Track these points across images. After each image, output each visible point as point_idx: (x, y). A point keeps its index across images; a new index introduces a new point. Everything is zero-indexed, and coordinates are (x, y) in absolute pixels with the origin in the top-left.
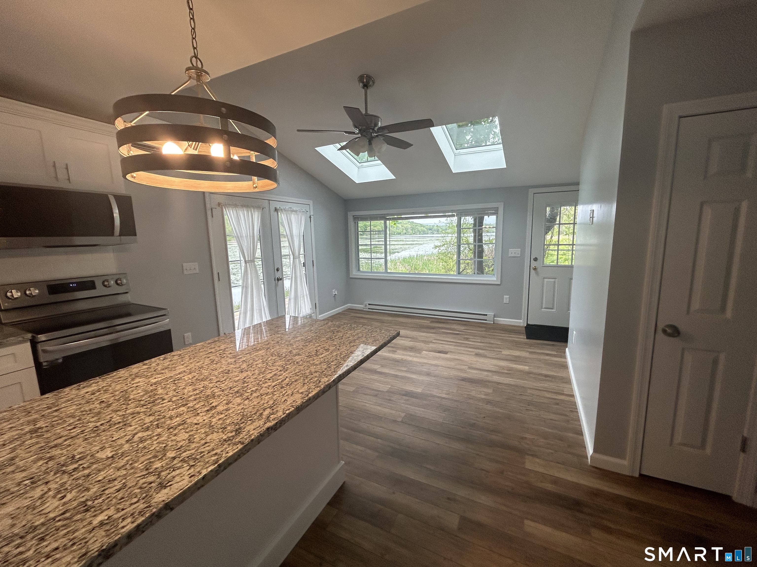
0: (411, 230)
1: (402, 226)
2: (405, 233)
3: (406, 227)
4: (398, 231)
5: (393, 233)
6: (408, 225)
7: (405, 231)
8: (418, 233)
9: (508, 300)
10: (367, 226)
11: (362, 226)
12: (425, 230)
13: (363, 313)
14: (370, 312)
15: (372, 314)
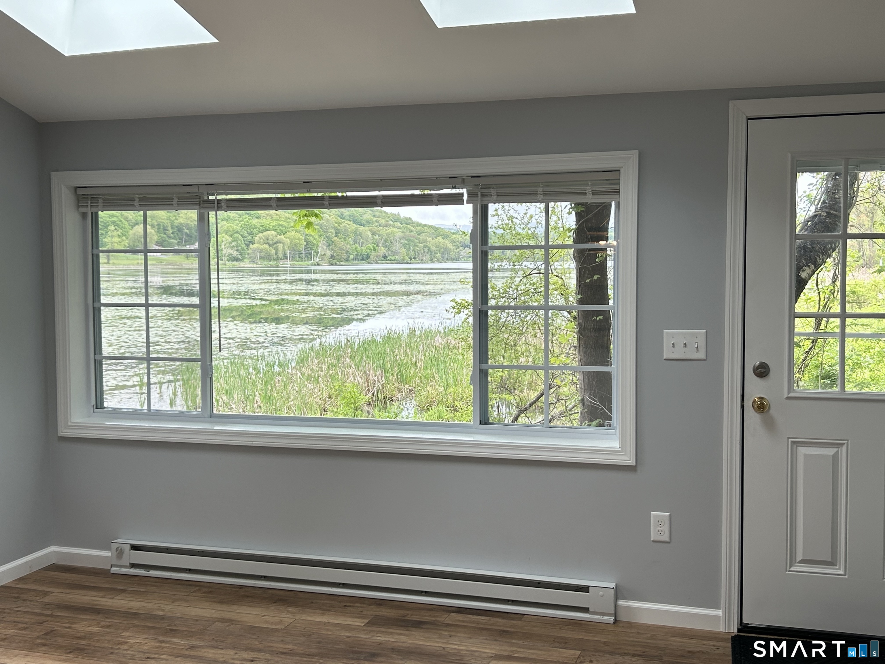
0: (404, 246)
1: (374, 234)
2: (385, 257)
3: (388, 235)
4: (359, 248)
5: (344, 256)
6: (392, 229)
7: (382, 250)
8: (427, 257)
9: (666, 528)
10: (255, 231)
11: (238, 228)
12: (450, 246)
13: (103, 586)
14: (136, 579)
15: (142, 590)
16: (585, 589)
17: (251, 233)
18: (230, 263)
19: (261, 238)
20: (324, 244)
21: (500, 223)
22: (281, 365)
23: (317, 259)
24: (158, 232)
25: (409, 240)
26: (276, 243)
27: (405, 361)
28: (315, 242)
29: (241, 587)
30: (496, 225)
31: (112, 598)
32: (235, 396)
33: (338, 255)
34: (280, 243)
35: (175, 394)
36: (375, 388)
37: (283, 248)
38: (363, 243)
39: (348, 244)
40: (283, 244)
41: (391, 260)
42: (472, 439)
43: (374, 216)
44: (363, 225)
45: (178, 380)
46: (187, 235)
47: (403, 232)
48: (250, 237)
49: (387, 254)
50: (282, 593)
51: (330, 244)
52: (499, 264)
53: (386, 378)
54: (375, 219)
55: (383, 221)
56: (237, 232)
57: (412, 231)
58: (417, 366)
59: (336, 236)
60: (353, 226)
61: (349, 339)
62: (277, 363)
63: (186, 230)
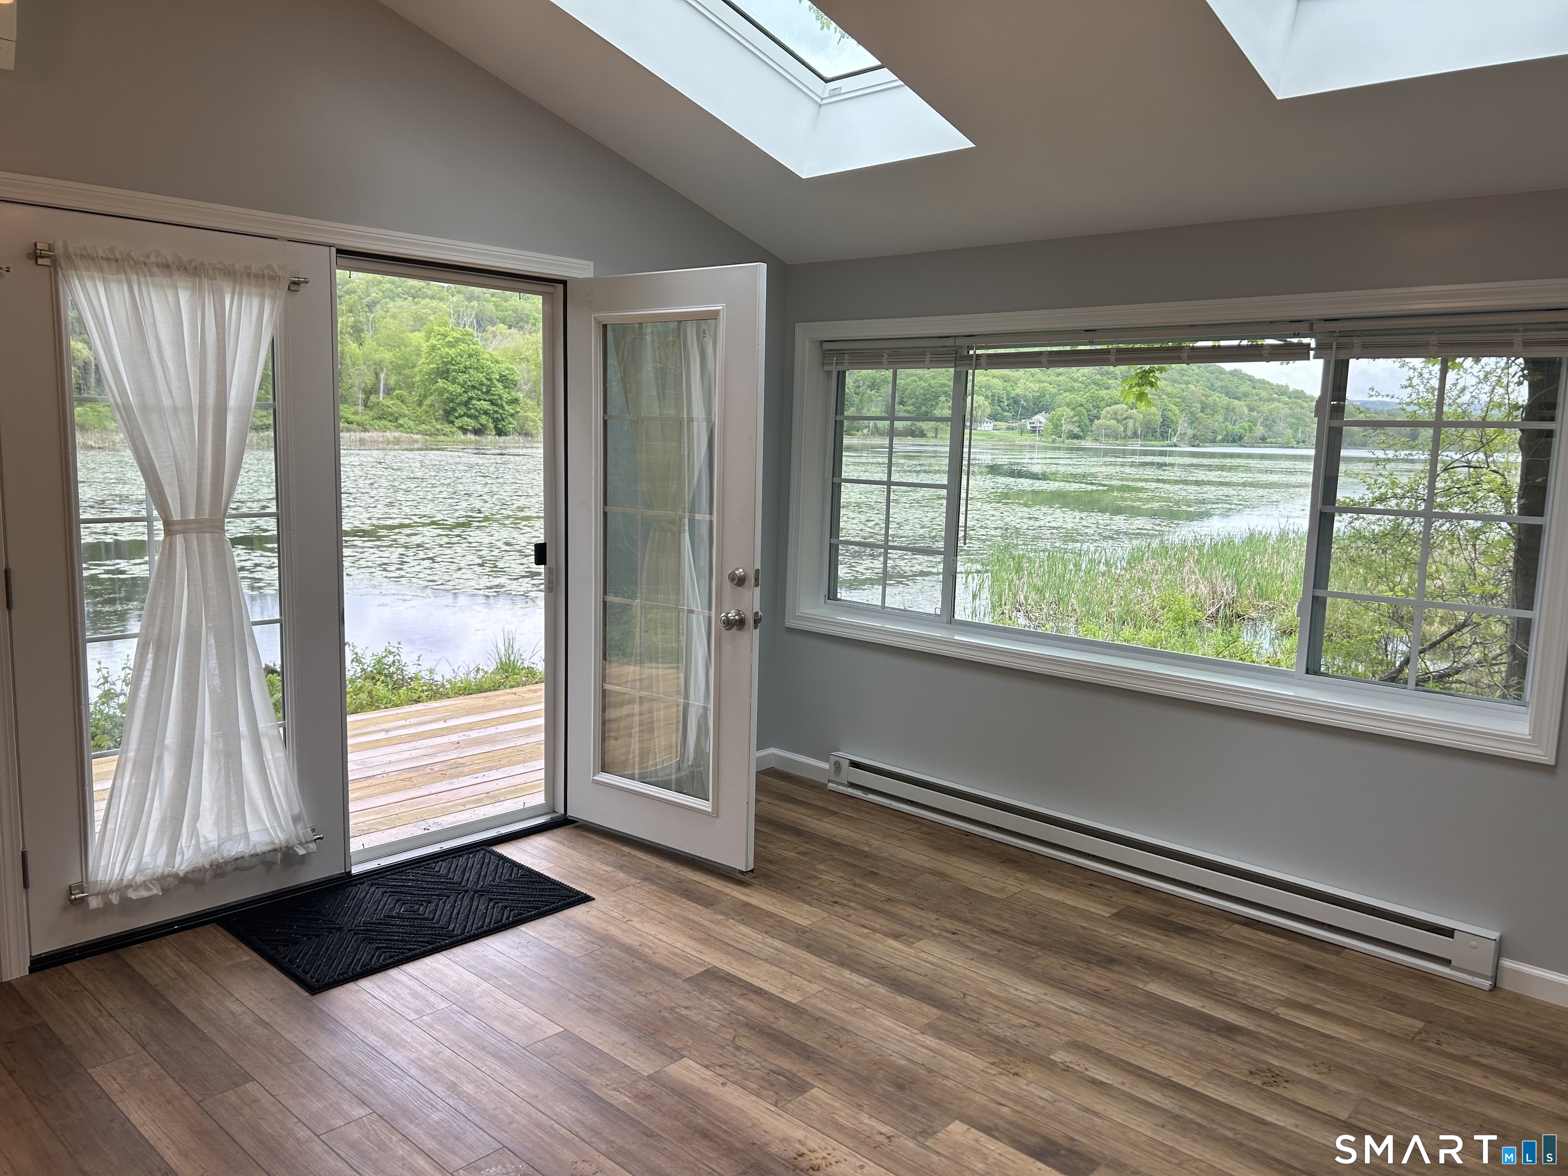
1: (1251, 409)
2: (1263, 439)
3: (1271, 412)
4: (1230, 427)
5: (1210, 435)
6: (1276, 404)
7: (1260, 430)
10: (1102, 404)
11: (1083, 401)
13: (815, 803)
14: (853, 801)
15: (855, 816)
16: (1449, 933)
17: (1096, 407)
18: (1070, 441)
19: (1108, 412)
20: (1184, 421)
21: (1414, 396)
22: (1107, 563)
23: (1175, 439)
24: (992, 404)
25: (1297, 419)
26: (1125, 419)
27: (1269, 571)
28: (1174, 418)
29: (968, 834)
30: (1408, 400)
31: (820, 820)
32: (1047, 595)
33: (1202, 435)
34: (1131, 418)
35: (981, 586)
36: (1222, 602)
37: (1134, 425)
38: (1235, 421)
39: (1217, 422)
40: (1135, 420)
41: (1271, 443)
42: (1292, 694)
43: (1254, 388)
44: (1238, 399)
45: (987, 571)
46: (1024, 408)
47: (1290, 408)
48: (1095, 412)
49: (1266, 435)
50: (1017, 851)
51: (1193, 421)
52: (1407, 452)
53: (1239, 590)
54: (1254, 391)
55: (1264, 394)
56: (1081, 405)
57: (1303, 408)
58: (1283, 580)
59: (1202, 412)
60: (1225, 400)
61: (1198, 537)
62: (1103, 561)
63: (1023, 402)
